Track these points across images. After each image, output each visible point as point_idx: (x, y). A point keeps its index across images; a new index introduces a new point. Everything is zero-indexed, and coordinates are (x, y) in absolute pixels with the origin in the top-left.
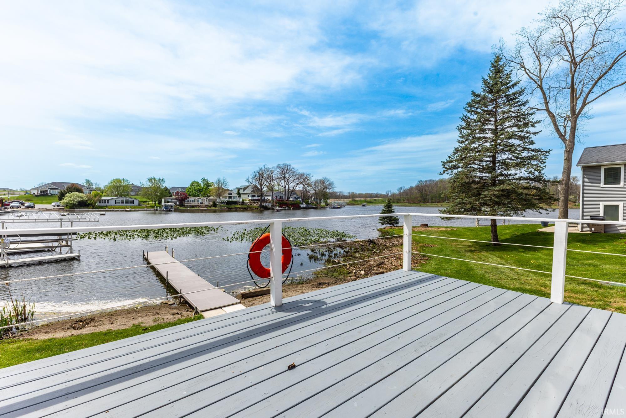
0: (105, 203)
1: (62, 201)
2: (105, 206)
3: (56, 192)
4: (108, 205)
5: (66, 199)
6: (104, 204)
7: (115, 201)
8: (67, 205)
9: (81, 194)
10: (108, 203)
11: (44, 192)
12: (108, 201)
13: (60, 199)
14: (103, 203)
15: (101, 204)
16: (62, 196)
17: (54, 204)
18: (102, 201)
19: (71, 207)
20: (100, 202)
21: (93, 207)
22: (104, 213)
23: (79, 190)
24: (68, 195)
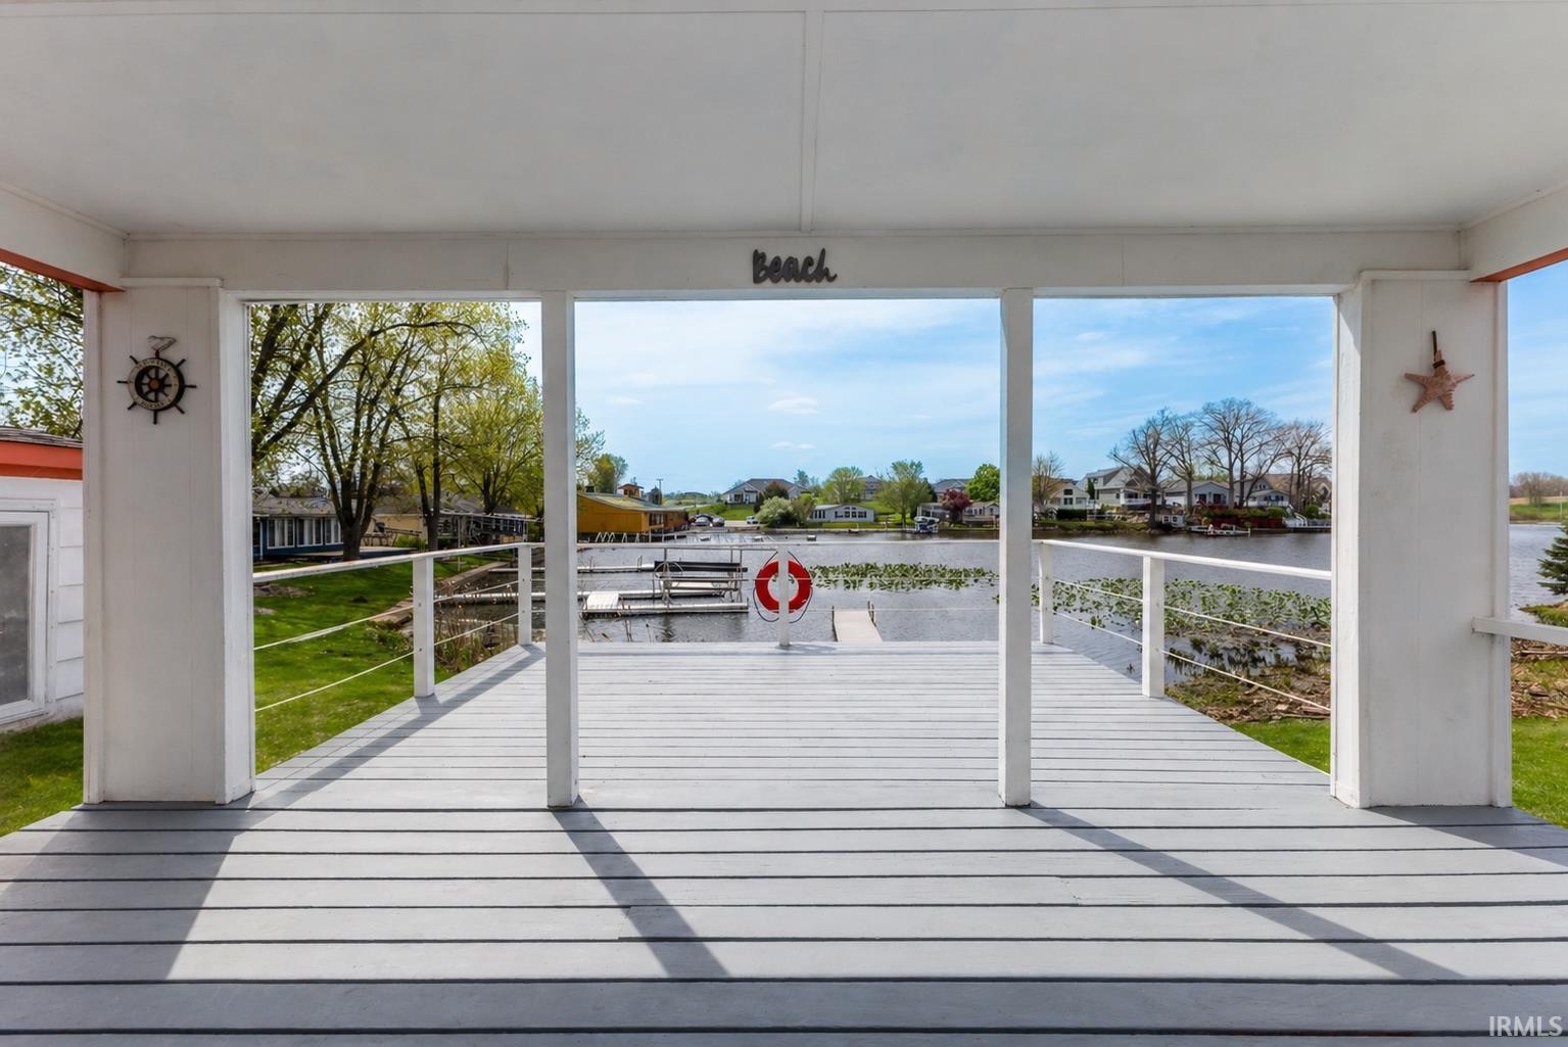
0: (819, 516)
1: (759, 514)
2: (818, 524)
3: (753, 498)
4: (824, 520)
5: (765, 510)
6: (817, 520)
7: (836, 512)
8: (764, 521)
9: (782, 500)
10: (824, 517)
11: (738, 497)
12: (824, 513)
13: (757, 510)
14: (816, 516)
15: (813, 520)
16: (759, 504)
17: (748, 520)
18: (816, 512)
19: (768, 526)
20: (811, 517)
21: (803, 526)
22: (813, 536)
23: (783, 494)
24: (767, 502)
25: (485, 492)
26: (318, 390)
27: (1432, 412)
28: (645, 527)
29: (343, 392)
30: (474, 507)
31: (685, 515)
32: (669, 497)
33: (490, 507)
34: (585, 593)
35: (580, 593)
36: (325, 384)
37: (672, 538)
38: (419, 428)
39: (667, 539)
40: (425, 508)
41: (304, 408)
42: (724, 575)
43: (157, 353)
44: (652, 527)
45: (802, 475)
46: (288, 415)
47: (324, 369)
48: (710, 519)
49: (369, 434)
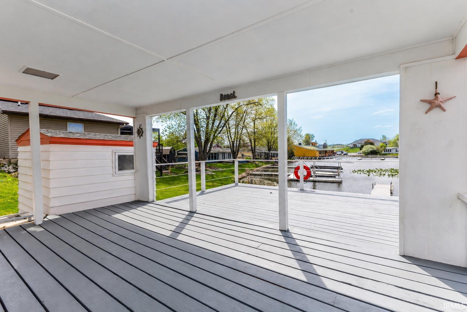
0: (389, 151)
1: (362, 151)
2: (388, 154)
3: (360, 145)
4: (390, 153)
5: (364, 149)
6: (388, 153)
7: (396, 150)
8: (364, 153)
9: (372, 146)
10: (390, 151)
11: (355, 145)
12: (391, 150)
13: (361, 149)
14: (387, 151)
15: (386, 153)
16: (361, 148)
17: (358, 153)
18: (387, 150)
19: (366, 155)
20: (385, 151)
21: (380, 155)
22: (384, 158)
23: (372, 144)
24: (365, 147)
25: (268, 146)
26: (227, 121)
27: (436, 112)
28: (318, 155)
29: (232, 122)
30: (265, 150)
31: (333, 151)
32: (330, 146)
33: (269, 149)
34: (290, 174)
35: (288, 174)
36: (228, 120)
37: (324, 159)
38: (250, 130)
39: (323, 159)
40: (252, 150)
41: (224, 126)
42: (336, 170)
43: (140, 127)
44: (320, 155)
45: (384, 137)
46: (220, 129)
47: (228, 117)
48: (342, 152)
49: (238, 133)
